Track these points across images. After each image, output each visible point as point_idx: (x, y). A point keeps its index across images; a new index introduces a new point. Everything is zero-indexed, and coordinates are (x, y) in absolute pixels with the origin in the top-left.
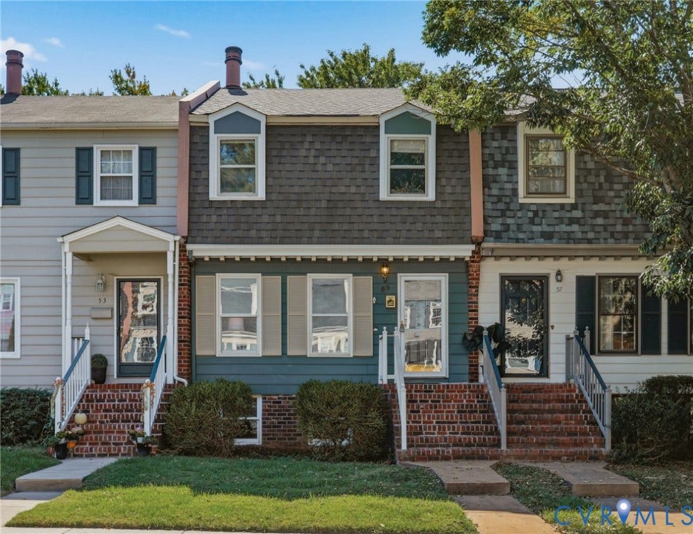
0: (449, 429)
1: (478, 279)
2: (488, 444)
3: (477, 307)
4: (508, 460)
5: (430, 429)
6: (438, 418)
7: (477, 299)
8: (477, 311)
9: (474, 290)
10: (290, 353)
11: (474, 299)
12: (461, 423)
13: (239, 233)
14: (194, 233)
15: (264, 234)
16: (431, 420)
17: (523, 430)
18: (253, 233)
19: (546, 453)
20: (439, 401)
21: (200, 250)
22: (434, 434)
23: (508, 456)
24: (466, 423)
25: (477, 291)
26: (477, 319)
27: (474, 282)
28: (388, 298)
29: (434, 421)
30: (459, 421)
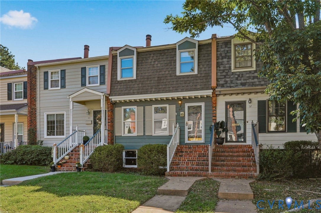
0: (190, 163)
1: (216, 104)
2: (205, 170)
3: (216, 115)
4: (211, 177)
5: (183, 163)
6: (188, 159)
7: (216, 112)
8: (216, 116)
9: (214, 108)
10: (146, 134)
11: (215, 112)
12: (197, 161)
13: (127, 92)
14: (112, 93)
15: (135, 91)
16: (185, 159)
17: (222, 164)
18: (132, 91)
19: (228, 175)
20: (192, 152)
21: (114, 98)
22: (184, 165)
23: (211, 175)
24: (200, 161)
25: (216, 109)
26: (216, 120)
27: (214, 105)
28: (181, 113)
29: (187, 160)
30: (197, 160)
